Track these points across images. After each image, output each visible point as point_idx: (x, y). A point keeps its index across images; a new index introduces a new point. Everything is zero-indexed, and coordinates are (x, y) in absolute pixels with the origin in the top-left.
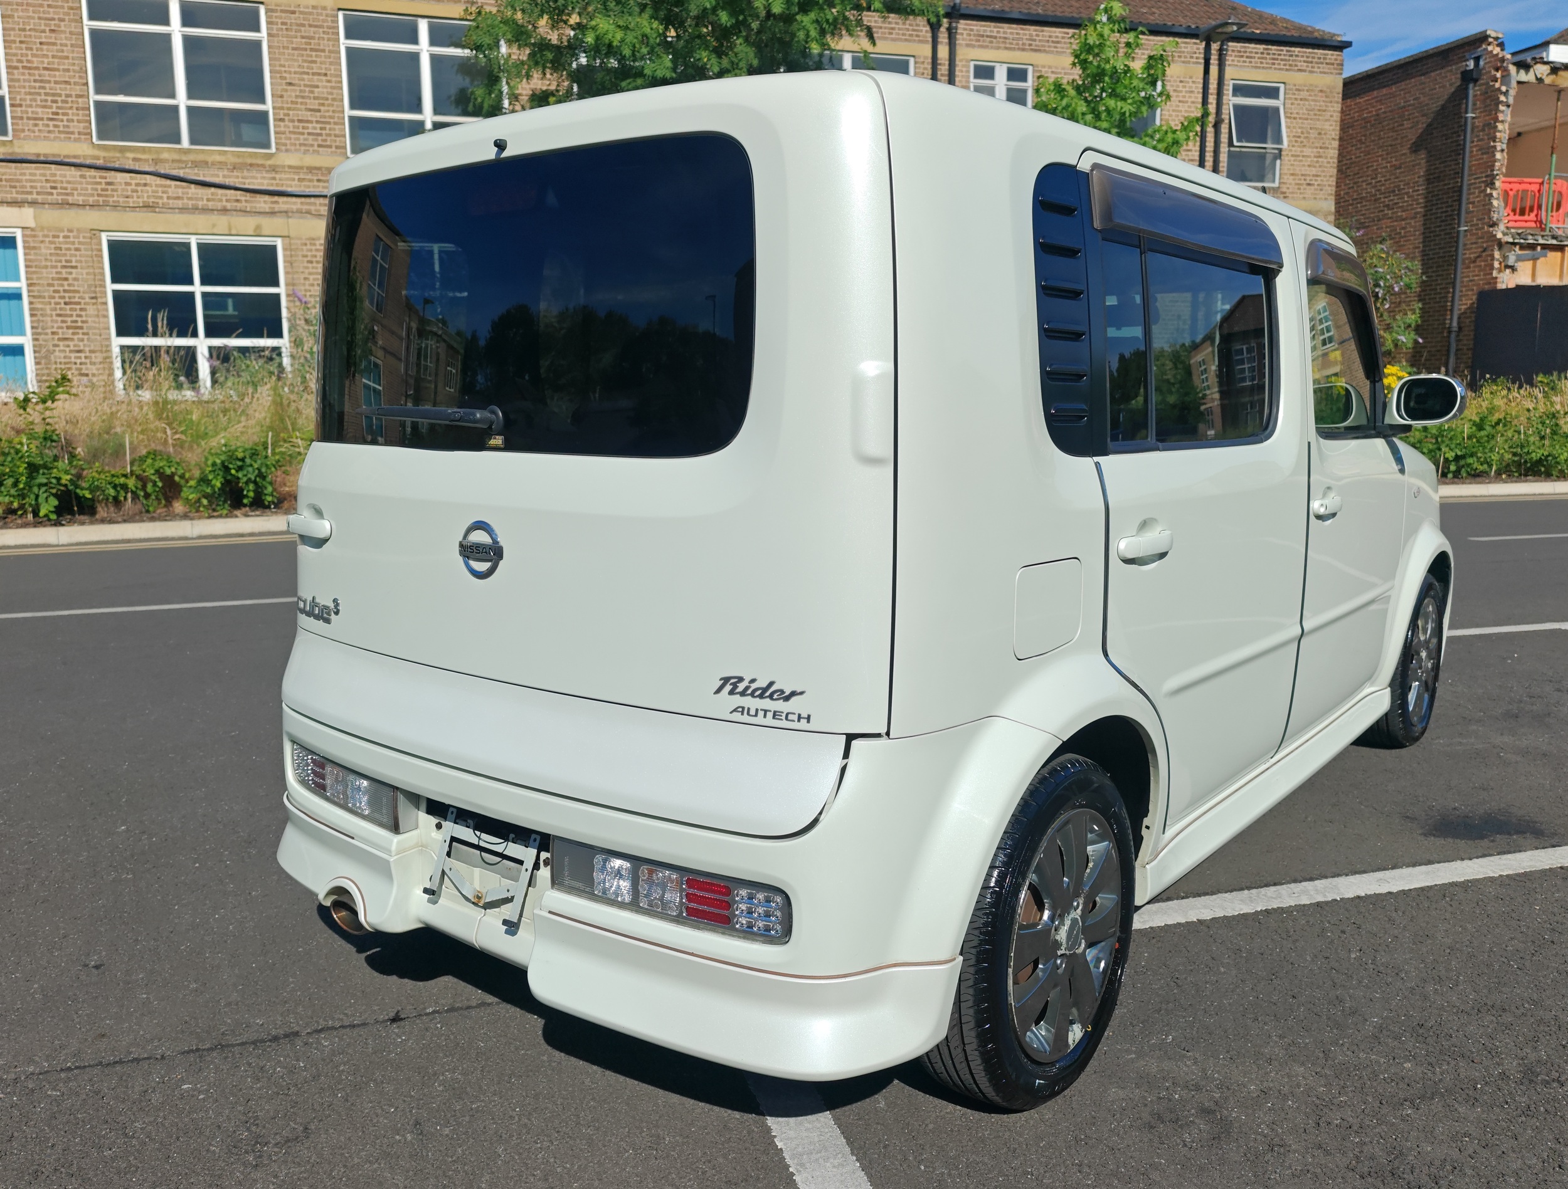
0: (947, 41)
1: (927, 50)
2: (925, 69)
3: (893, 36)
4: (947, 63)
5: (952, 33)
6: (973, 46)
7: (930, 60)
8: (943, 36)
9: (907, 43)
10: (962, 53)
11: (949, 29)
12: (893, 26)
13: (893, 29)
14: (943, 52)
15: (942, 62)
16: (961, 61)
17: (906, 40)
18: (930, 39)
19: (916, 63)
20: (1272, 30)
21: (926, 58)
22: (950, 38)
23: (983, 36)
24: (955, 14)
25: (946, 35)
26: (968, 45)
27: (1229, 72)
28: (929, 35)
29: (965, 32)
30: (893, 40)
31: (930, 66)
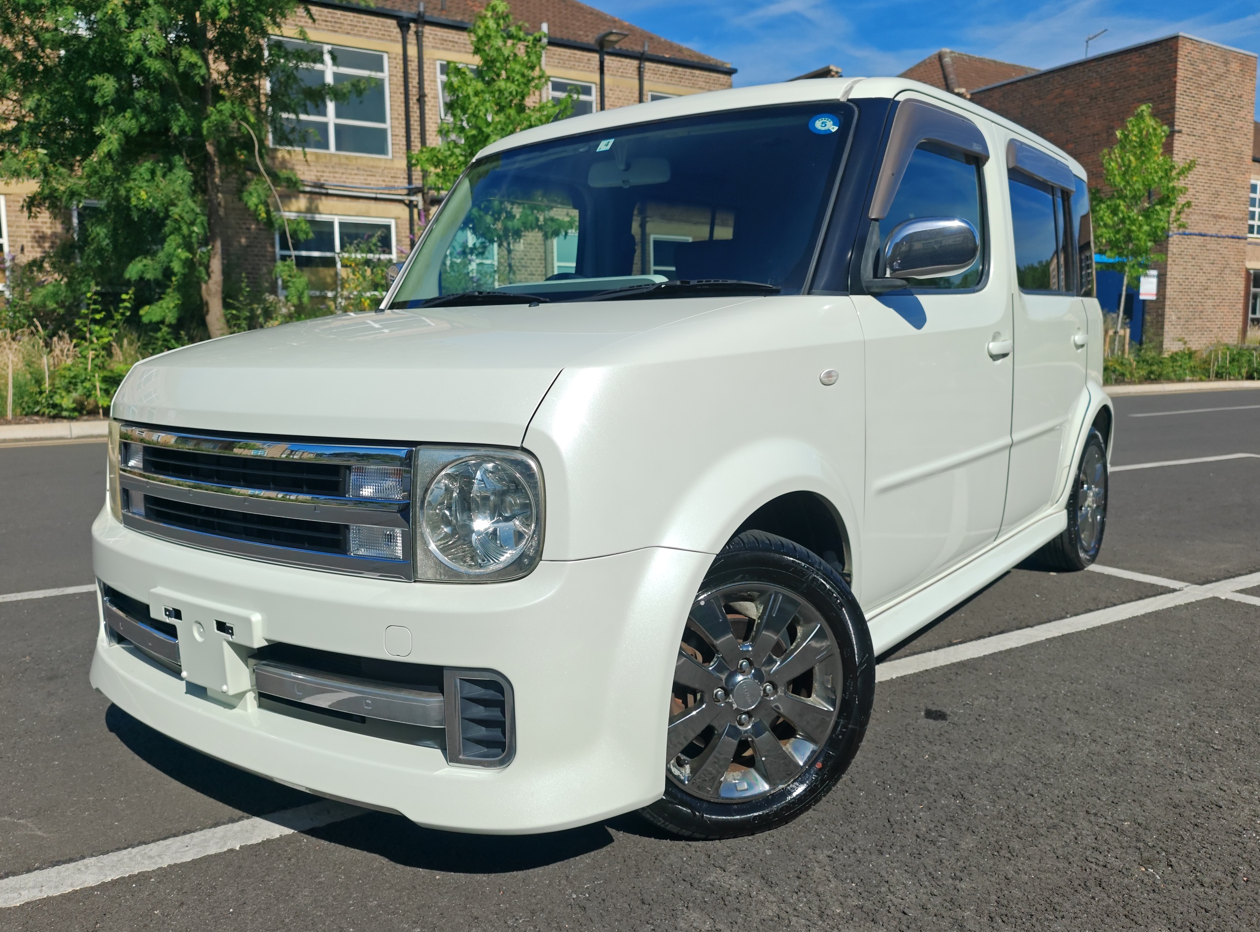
0: (415, 42)
1: (398, 48)
2: (397, 63)
3: (368, 34)
4: (416, 60)
5: (419, 36)
6: (438, 48)
7: (401, 57)
8: (411, 38)
9: (379, 41)
10: (428, 53)
11: (417, 33)
12: (367, 25)
13: (367, 28)
14: (412, 51)
15: (412, 59)
16: (429, 59)
17: (379, 38)
18: (400, 40)
19: (389, 58)
20: (678, 56)
21: (397, 54)
22: (418, 39)
23: (446, 41)
24: (421, 20)
25: (414, 37)
26: (433, 47)
27: (647, 85)
28: (399, 36)
29: (431, 37)
30: (368, 37)
31: (401, 62)
